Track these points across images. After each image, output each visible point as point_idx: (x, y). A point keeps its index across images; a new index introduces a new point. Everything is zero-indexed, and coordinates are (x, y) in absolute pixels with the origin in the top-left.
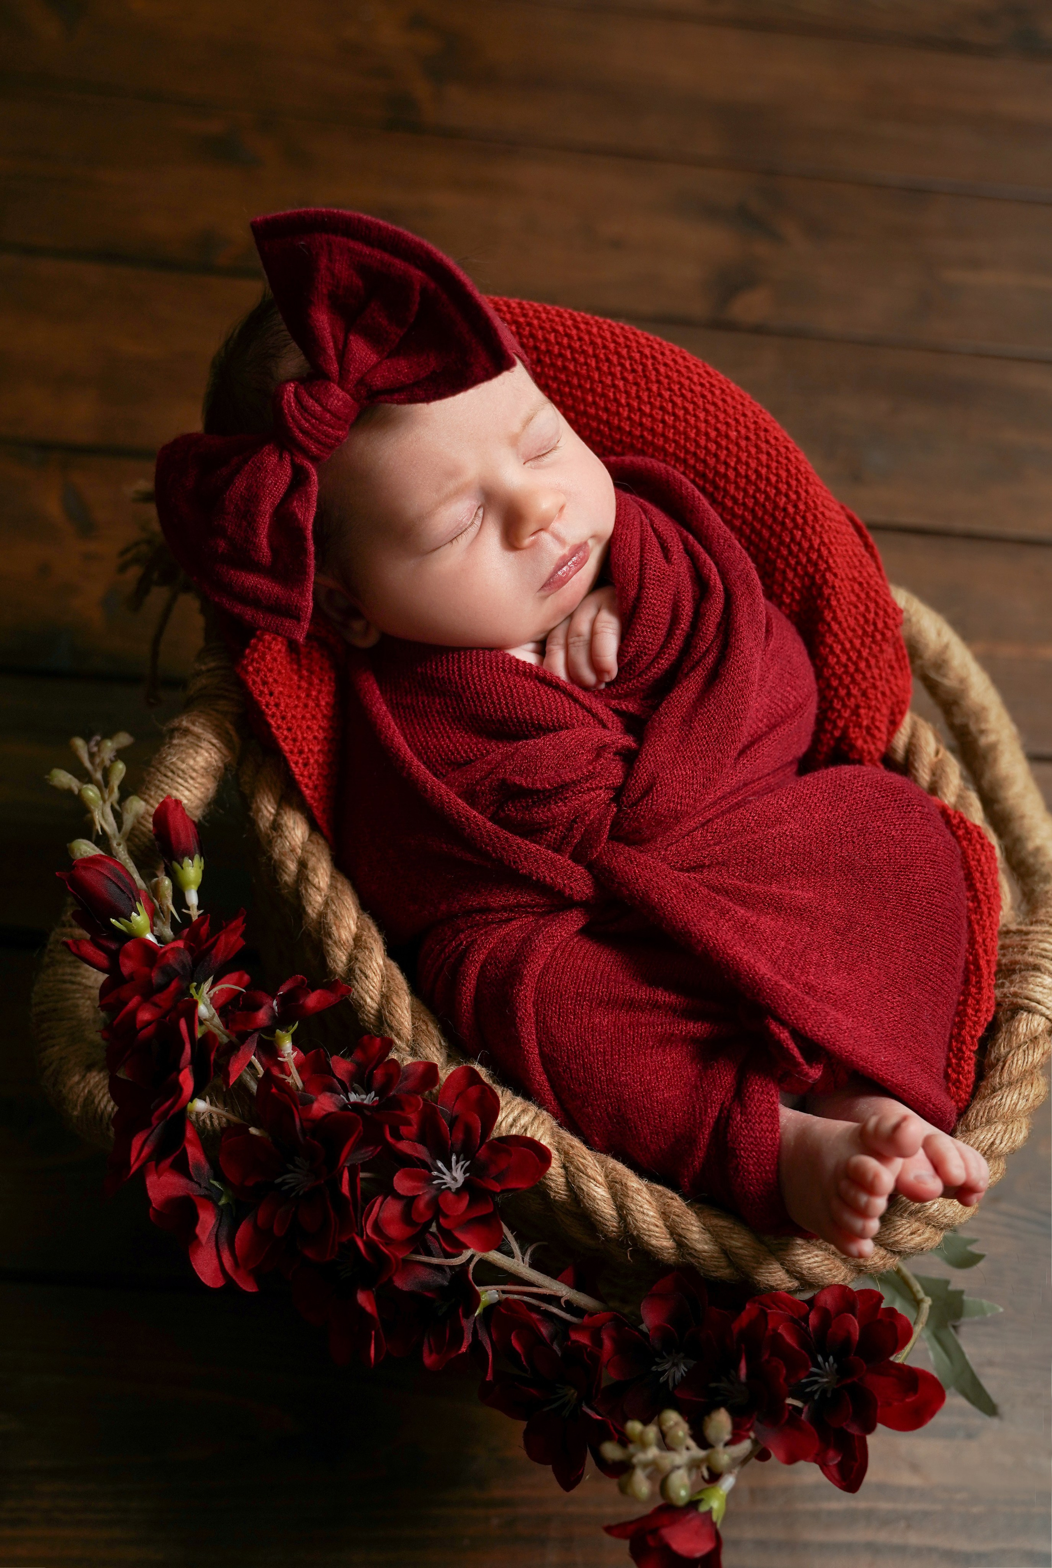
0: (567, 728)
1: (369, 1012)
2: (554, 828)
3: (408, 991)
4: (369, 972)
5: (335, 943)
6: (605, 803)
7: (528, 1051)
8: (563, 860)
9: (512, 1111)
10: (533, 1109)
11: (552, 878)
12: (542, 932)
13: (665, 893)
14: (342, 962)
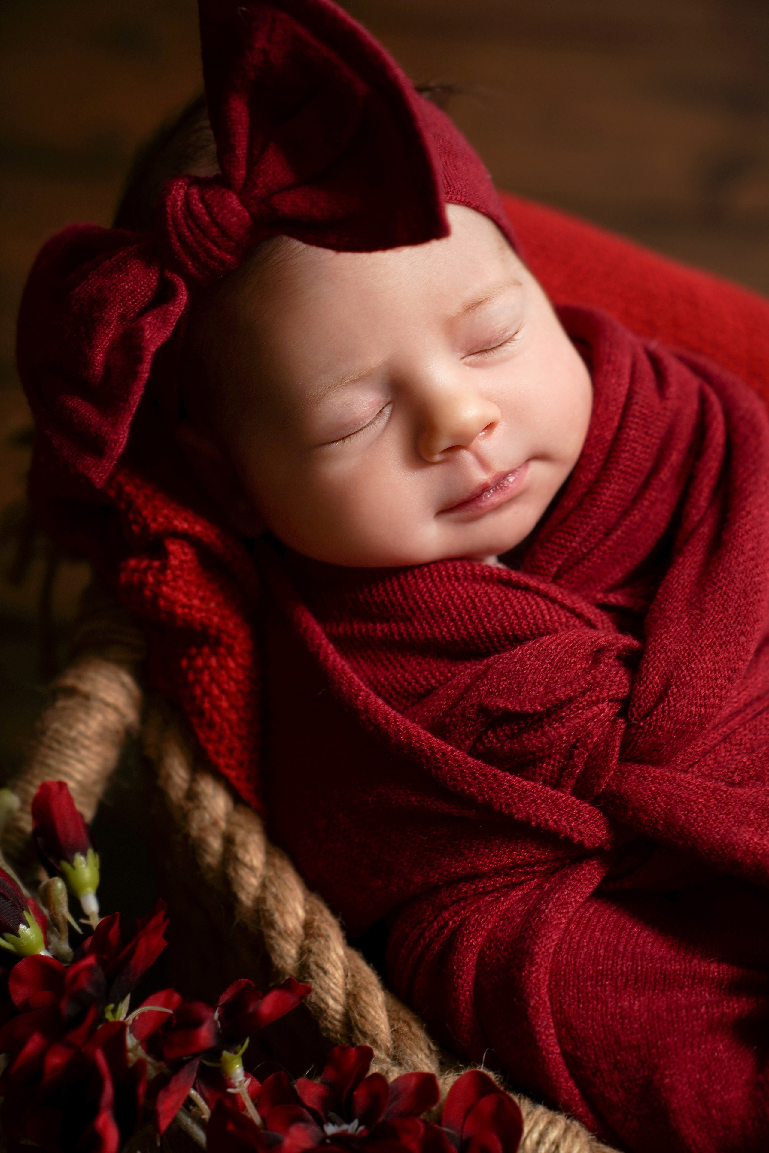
0: (549, 634)
1: (333, 1017)
2: (550, 758)
3: (379, 986)
4: (328, 966)
5: (280, 933)
6: (609, 720)
7: (546, 1050)
8: (565, 797)
9: (536, 1123)
10: (562, 1121)
11: (555, 821)
12: (552, 899)
13: (691, 806)
14: (291, 957)
